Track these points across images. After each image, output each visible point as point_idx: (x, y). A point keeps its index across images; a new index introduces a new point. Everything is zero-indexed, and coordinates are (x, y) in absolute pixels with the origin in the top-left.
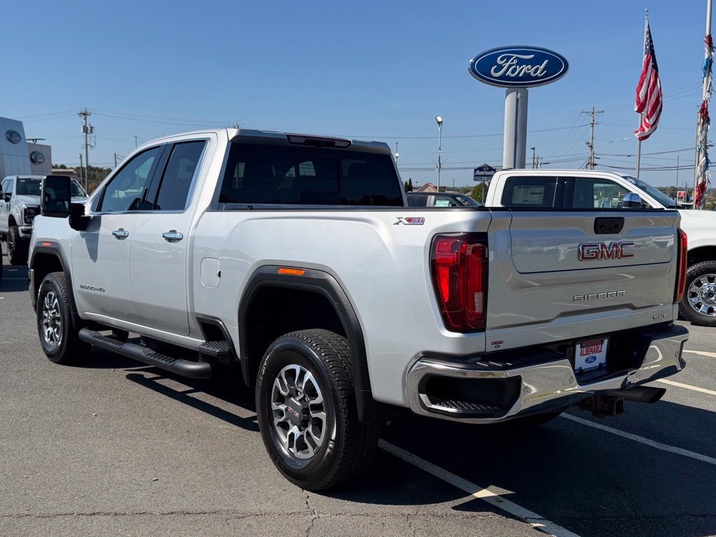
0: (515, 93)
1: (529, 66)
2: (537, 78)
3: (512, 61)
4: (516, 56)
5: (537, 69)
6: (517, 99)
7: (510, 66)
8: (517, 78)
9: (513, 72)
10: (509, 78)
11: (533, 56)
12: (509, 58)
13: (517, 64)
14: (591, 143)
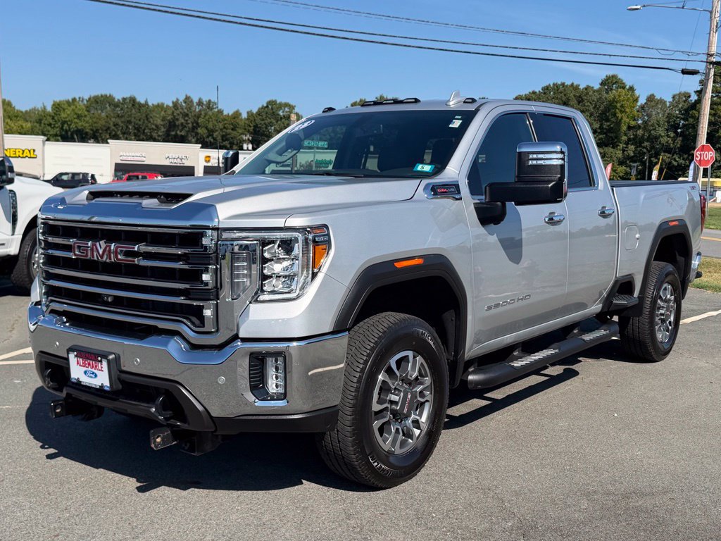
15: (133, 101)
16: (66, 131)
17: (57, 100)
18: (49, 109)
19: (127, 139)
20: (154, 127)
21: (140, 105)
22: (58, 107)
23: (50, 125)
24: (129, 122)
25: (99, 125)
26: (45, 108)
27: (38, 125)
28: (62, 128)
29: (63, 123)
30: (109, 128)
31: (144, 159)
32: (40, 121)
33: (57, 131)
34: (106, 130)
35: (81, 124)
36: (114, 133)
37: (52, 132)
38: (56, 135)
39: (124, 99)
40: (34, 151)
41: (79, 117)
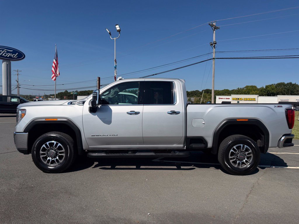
0: (6, 62)
1: (11, 54)
2: (14, 58)
3: (5, 51)
4: (6, 50)
5: (14, 55)
6: (7, 64)
7: (4, 53)
8: (7, 57)
9: (5, 54)
10: (3, 57)
11: (12, 51)
12: (3, 50)
13: (6, 52)
14: (17, 80)
15: (291, 83)
16: (269, 93)
17: (267, 85)
18: (264, 87)
19: (288, 95)
20: (296, 91)
21: (293, 85)
22: (267, 87)
23: (264, 92)
24: (289, 90)
25: (279, 91)
26: (263, 87)
27: (261, 92)
28: (267, 93)
29: (268, 91)
30: (282, 92)
31: (288, 100)
32: (261, 91)
33: (266, 93)
34: (281, 93)
35: (273, 91)
36: (283, 93)
37: (265, 94)
38: (266, 94)
39: (288, 83)
40: (255, 99)
41: (273, 89)
